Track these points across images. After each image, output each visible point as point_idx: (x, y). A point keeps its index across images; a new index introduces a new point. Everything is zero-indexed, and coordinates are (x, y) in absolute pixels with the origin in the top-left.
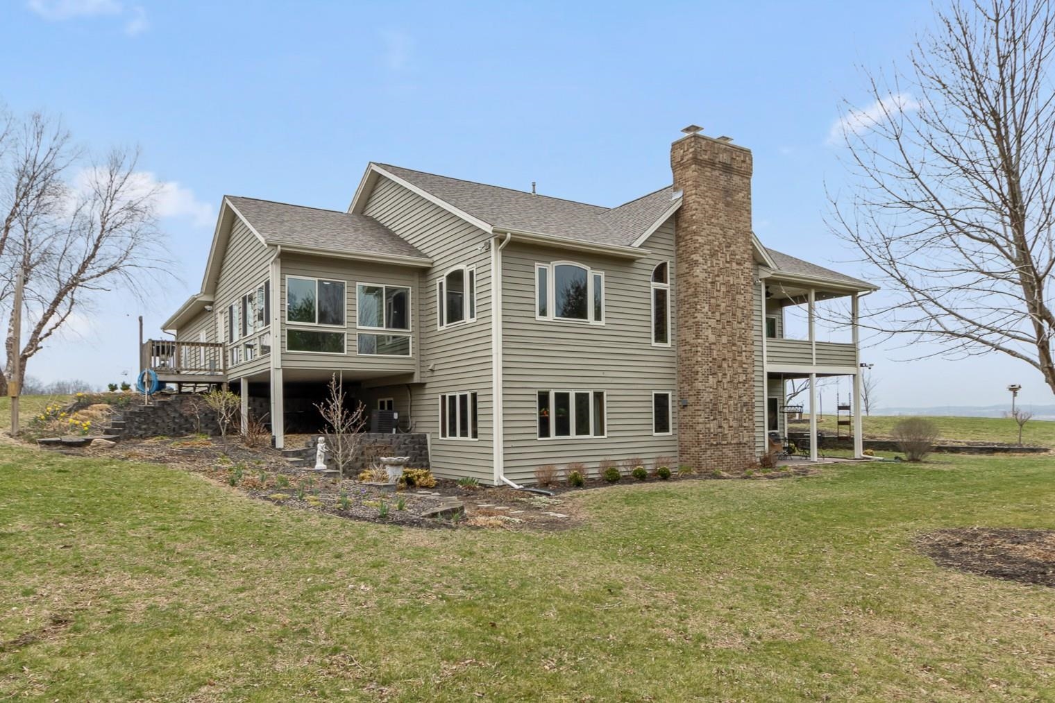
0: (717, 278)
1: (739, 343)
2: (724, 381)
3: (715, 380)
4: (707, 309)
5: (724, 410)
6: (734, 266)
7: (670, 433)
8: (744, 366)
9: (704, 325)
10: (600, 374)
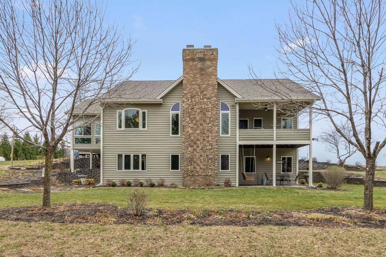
0: (194, 107)
1: (207, 133)
2: (198, 149)
3: (192, 149)
4: (188, 119)
5: (197, 161)
6: (205, 100)
7: (179, 170)
8: (210, 142)
9: (186, 127)
10: (145, 148)
